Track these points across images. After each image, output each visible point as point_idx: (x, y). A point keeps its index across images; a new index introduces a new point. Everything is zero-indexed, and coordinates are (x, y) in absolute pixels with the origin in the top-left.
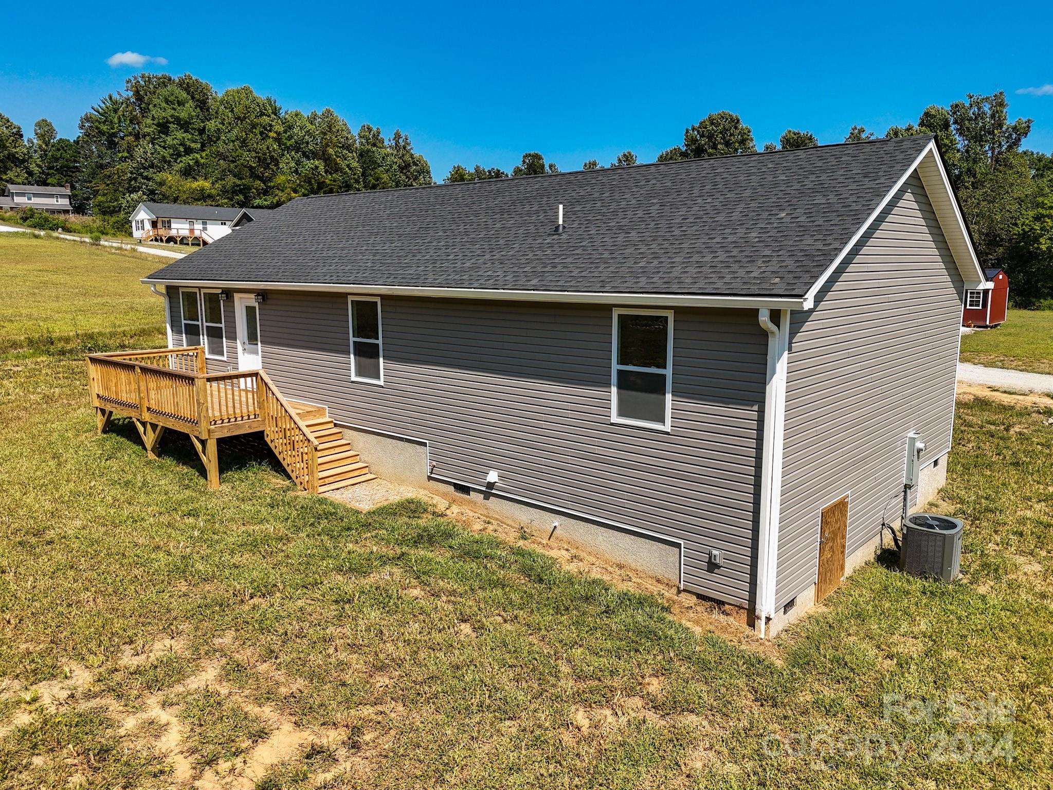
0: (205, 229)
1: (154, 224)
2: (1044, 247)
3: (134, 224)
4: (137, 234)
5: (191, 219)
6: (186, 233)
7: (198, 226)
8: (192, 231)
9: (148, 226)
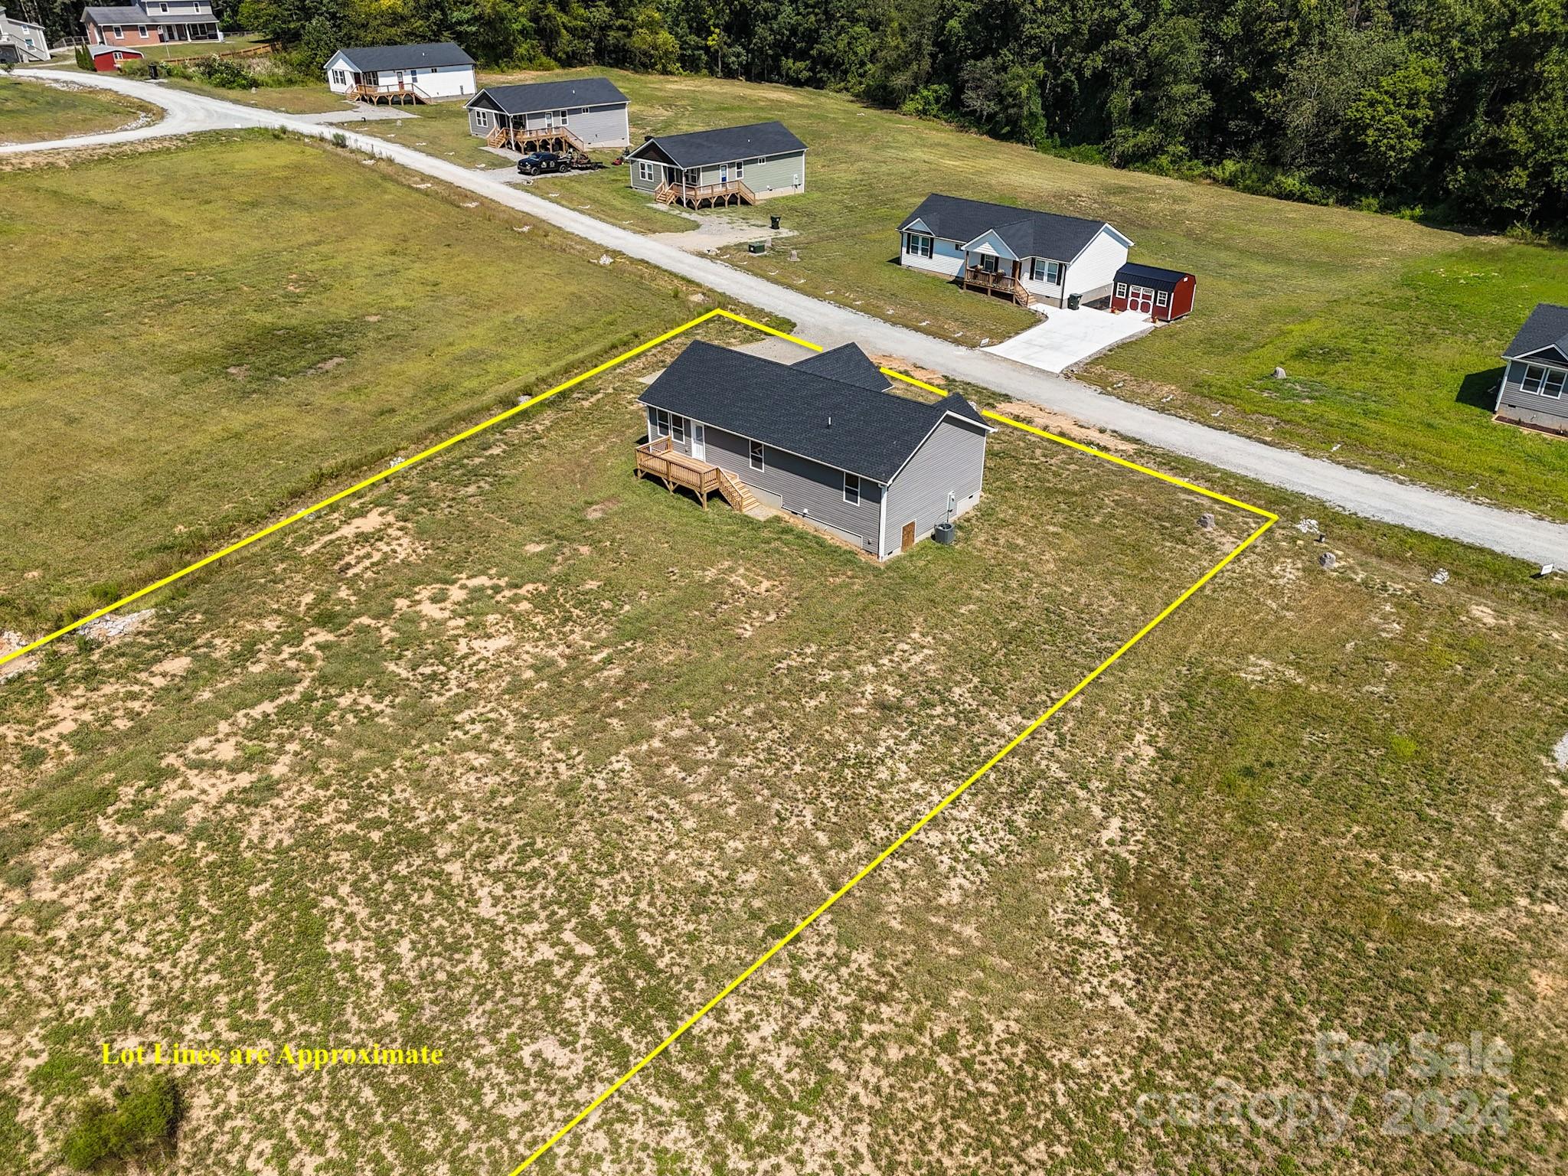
0: (415, 80)
1: (357, 78)
2: (1369, 141)
3: (330, 74)
4: (336, 87)
5: (397, 69)
6: (396, 89)
7: (407, 79)
8: (401, 84)
9: (350, 80)
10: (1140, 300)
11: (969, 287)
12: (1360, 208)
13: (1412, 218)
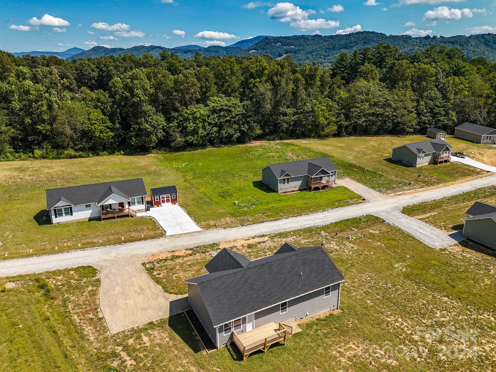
10: (165, 199)
11: (104, 219)
12: (102, 155)
13: (121, 154)
